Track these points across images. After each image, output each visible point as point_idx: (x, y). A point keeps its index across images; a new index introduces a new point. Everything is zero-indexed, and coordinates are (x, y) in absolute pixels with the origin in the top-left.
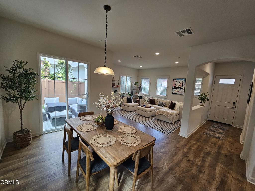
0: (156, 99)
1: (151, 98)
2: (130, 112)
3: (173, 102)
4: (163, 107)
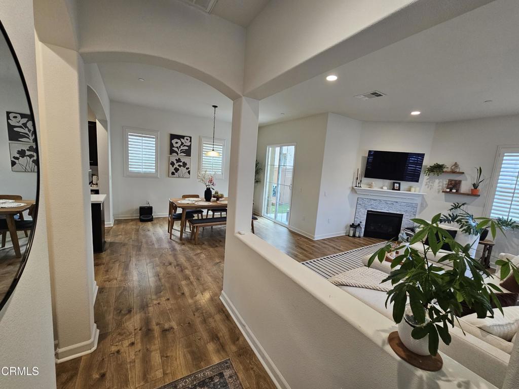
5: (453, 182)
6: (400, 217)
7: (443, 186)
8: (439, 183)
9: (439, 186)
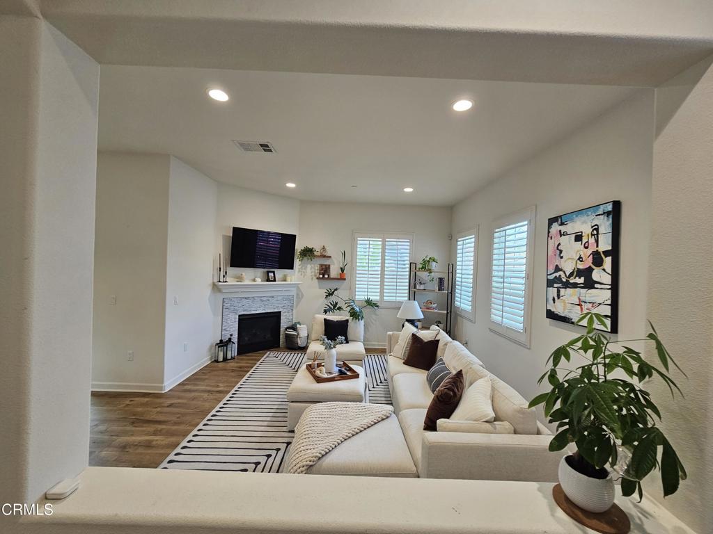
6: (277, 315)
7: (315, 272)
9: (312, 272)
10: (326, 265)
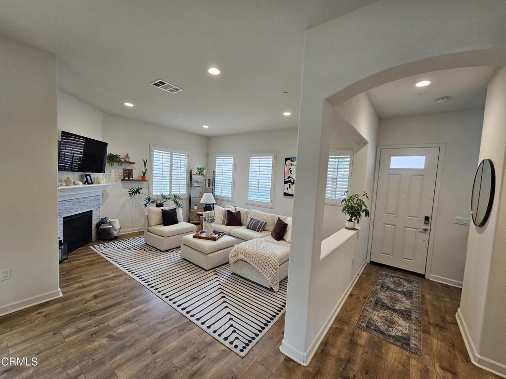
0: (242, 210)
1: (232, 209)
2: (167, 251)
3: (282, 218)
4: (258, 231)
5: (127, 171)
6: (90, 214)
7: (119, 175)
8: (115, 172)
9: (116, 175)
10: (129, 170)
